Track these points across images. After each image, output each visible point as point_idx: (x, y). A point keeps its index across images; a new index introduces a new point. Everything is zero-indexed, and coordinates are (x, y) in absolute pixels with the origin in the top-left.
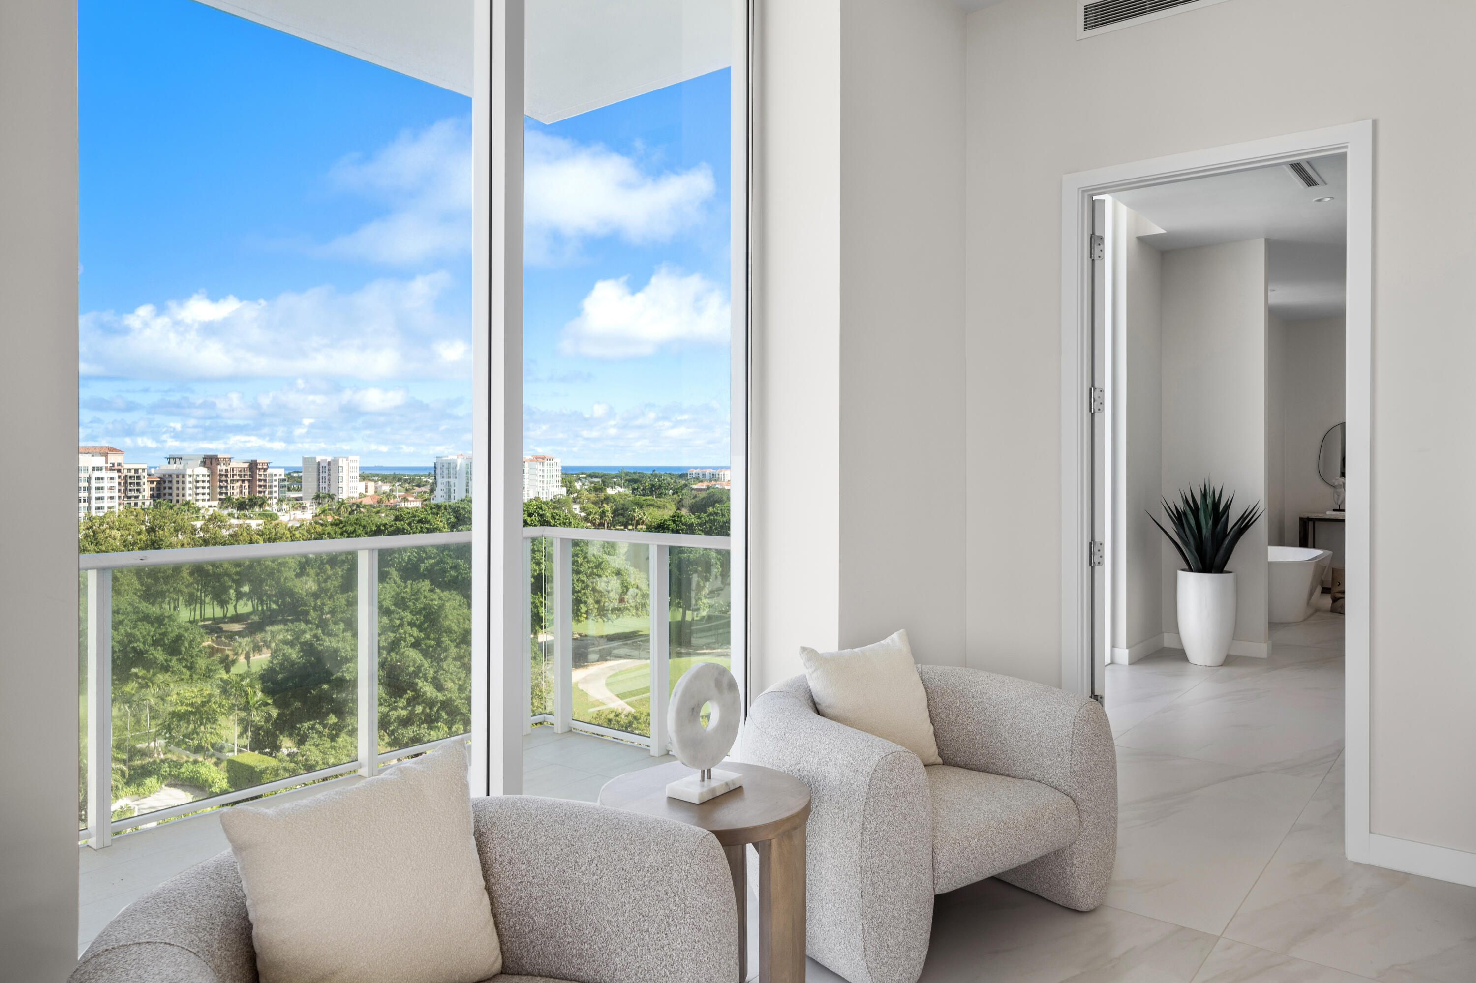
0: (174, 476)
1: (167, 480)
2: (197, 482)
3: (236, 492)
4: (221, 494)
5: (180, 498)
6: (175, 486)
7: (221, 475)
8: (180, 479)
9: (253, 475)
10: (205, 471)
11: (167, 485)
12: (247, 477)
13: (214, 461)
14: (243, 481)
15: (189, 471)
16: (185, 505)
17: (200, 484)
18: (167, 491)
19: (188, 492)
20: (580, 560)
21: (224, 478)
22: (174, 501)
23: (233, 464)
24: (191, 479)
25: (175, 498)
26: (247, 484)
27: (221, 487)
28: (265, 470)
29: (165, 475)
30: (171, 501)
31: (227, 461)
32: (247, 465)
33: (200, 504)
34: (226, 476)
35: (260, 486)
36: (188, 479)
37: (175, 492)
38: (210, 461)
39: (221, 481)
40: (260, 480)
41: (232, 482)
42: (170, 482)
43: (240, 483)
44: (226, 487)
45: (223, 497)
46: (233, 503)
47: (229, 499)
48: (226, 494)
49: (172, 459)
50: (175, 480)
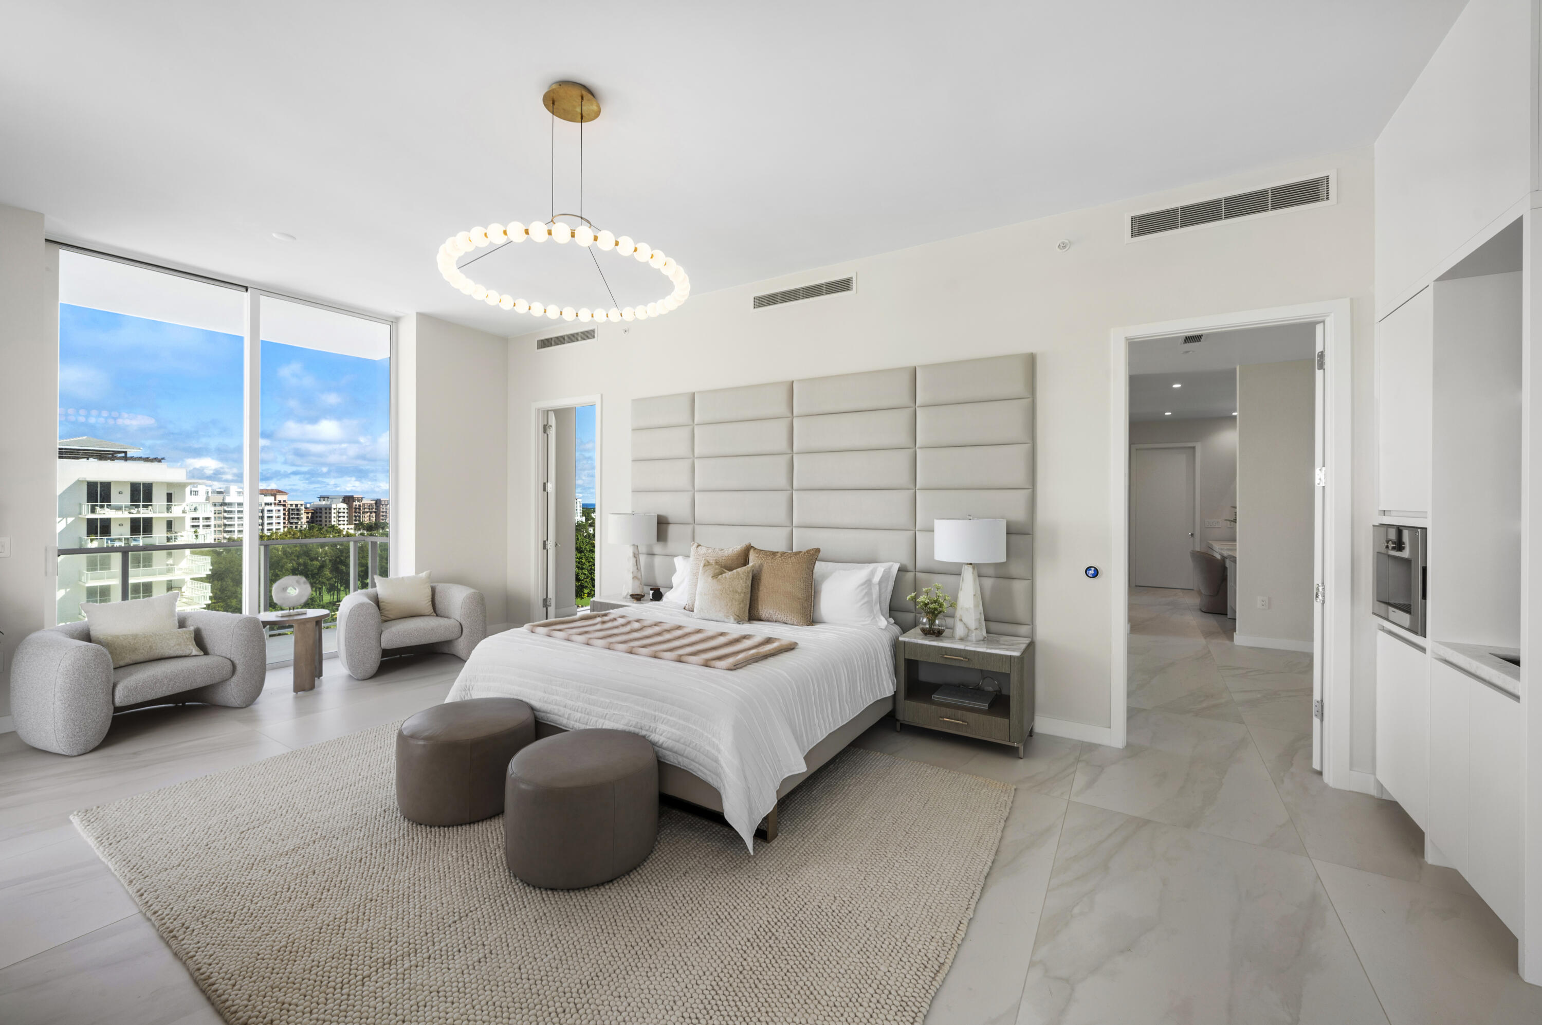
0: (324, 509)
1: (318, 511)
2: (339, 513)
3: (366, 519)
4: (356, 520)
5: (328, 523)
6: (324, 516)
7: (356, 508)
8: (328, 511)
9: (378, 508)
10: (345, 506)
11: (319, 515)
12: (374, 510)
13: (351, 500)
14: (371, 513)
15: (334, 506)
16: (330, 527)
17: (341, 514)
18: (318, 519)
19: (333, 519)
20: (584, 561)
21: (358, 510)
22: (323, 525)
23: (364, 501)
24: (335, 511)
25: (324, 523)
26: (374, 515)
27: (355, 516)
28: (386, 505)
29: (317, 509)
30: (321, 525)
31: (360, 500)
32: (374, 502)
33: (341, 527)
34: (360, 509)
35: (383, 516)
36: (333, 511)
37: (324, 519)
38: (348, 500)
39: (356, 512)
40: (383, 512)
41: (363, 513)
42: (321, 513)
43: (368, 514)
44: (359, 517)
45: (357, 522)
46: (364, 526)
47: (361, 524)
48: (359, 520)
49: (322, 498)
50: (324, 511)
